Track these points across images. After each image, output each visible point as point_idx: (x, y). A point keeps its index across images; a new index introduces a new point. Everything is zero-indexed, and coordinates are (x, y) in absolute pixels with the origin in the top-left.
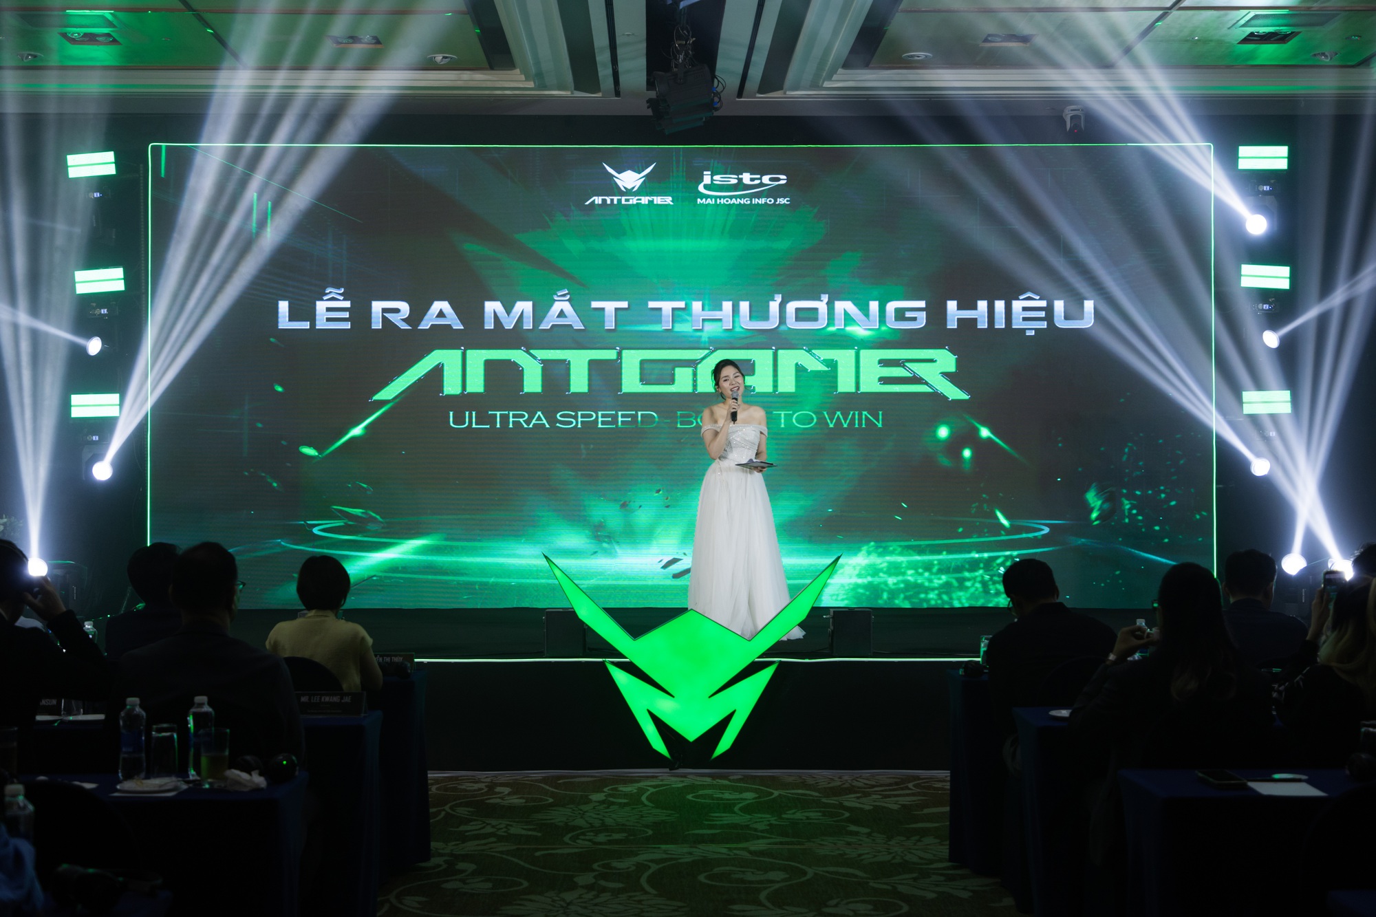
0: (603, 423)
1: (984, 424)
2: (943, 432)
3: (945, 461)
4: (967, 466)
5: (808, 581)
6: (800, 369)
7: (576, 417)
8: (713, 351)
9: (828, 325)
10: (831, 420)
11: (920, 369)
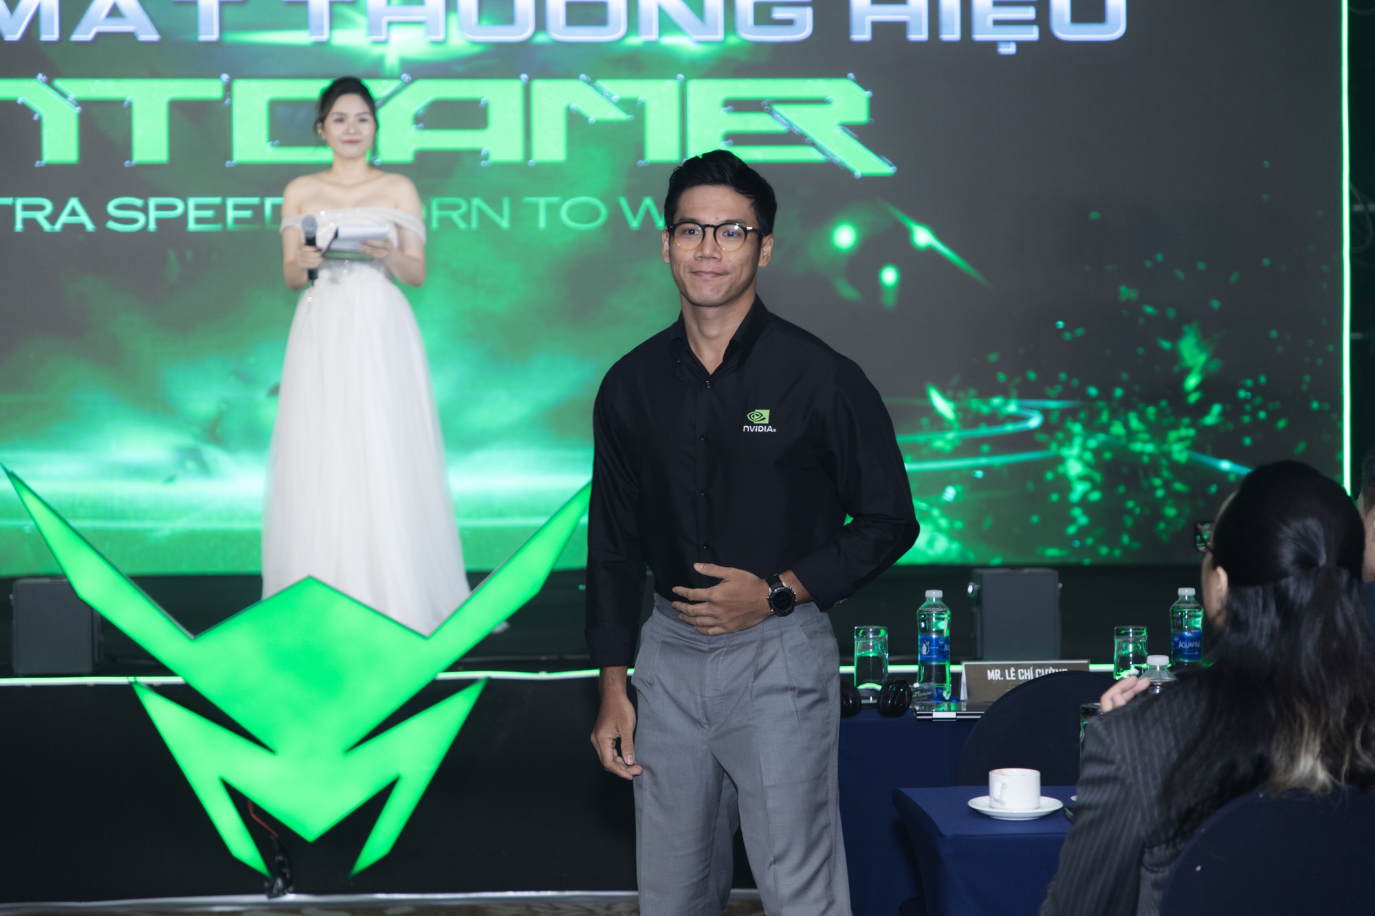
0: (199, 221)
1: (922, 220)
2: (845, 237)
3: (848, 291)
4: (889, 300)
5: (541, 521)
6: (575, 119)
7: (144, 210)
8: (406, 84)
9: (628, 33)
10: (635, 212)
11: (799, 118)
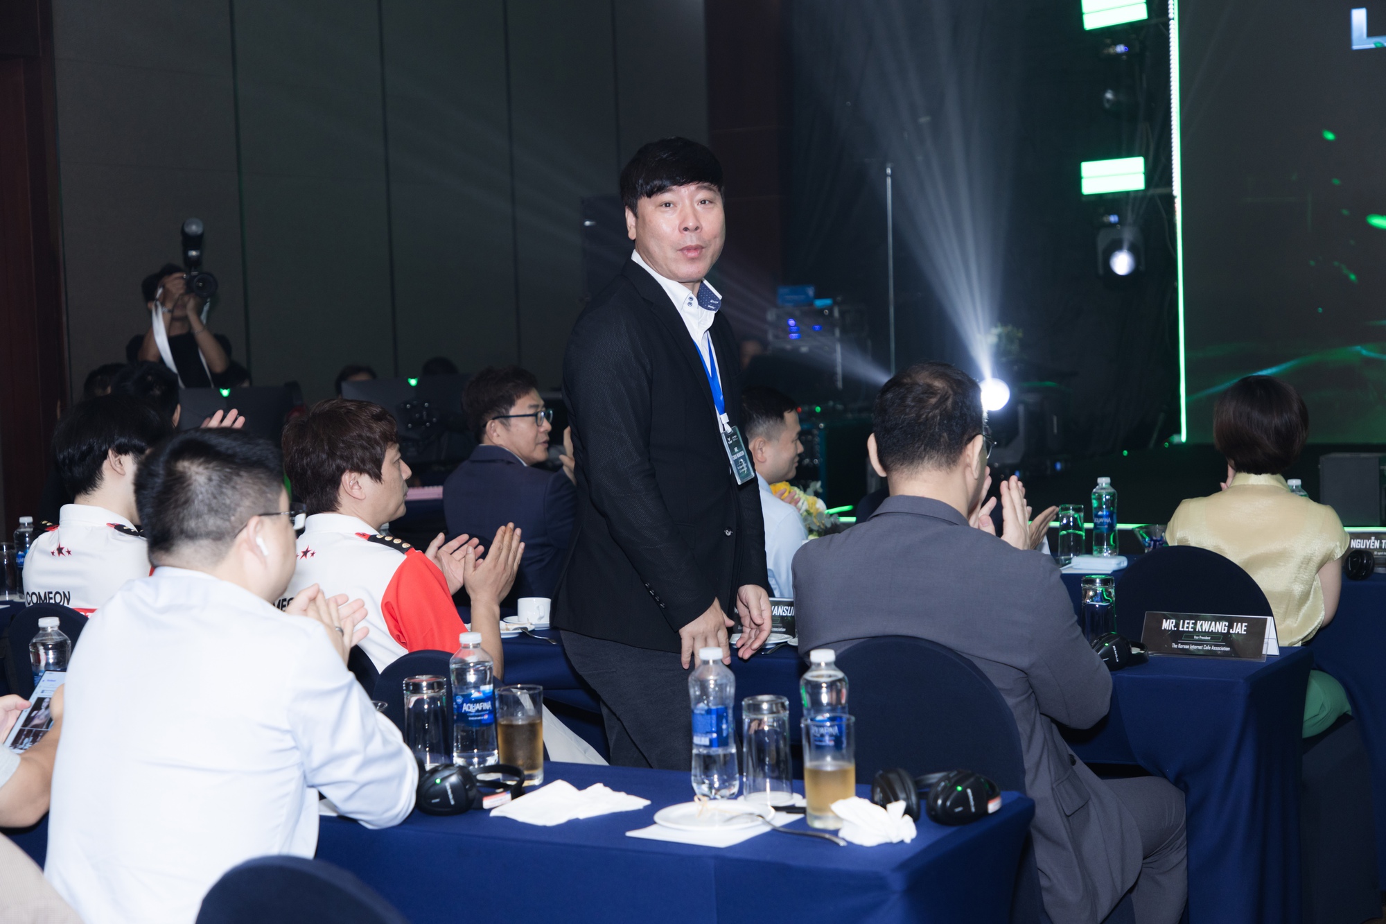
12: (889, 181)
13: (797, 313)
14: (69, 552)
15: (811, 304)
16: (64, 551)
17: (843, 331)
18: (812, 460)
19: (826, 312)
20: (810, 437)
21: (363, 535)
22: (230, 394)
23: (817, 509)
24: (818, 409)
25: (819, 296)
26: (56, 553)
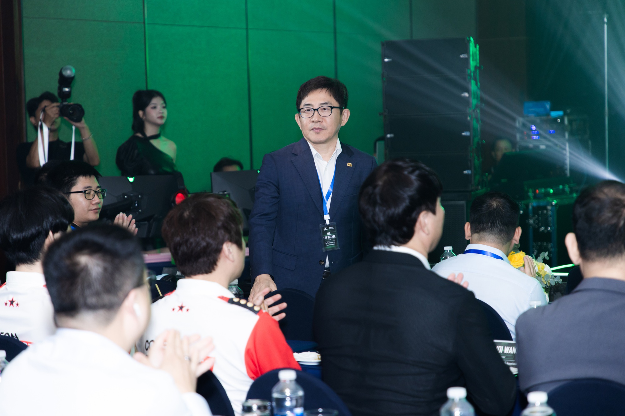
12: (606, 26)
13: (538, 121)
14: (17, 305)
15: (548, 115)
16: (14, 304)
17: (571, 133)
18: (546, 228)
19: (559, 120)
20: (545, 211)
21: (222, 298)
22: (135, 180)
23: (545, 272)
24: (551, 191)
25: (553, 109)
26: (9, 303)
